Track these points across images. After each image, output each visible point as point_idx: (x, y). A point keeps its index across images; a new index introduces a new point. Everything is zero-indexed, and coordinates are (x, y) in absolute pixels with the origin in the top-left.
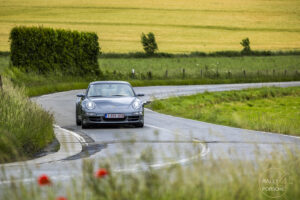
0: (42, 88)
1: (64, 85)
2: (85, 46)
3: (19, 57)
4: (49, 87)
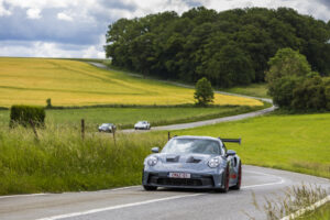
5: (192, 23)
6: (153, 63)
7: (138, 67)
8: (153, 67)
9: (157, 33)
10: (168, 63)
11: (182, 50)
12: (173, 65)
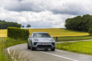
0: (16, 43)
1: (22, 42)
2: (26, 33)
3: (10, 35)
4: (18, 42)
5: (85, 17)
6: (76, 27)
7: (72, 28)
8: (76, 28)
9: (77, 20)
10: (80, 27)
11: (83, 24)
12: (81, 28)
